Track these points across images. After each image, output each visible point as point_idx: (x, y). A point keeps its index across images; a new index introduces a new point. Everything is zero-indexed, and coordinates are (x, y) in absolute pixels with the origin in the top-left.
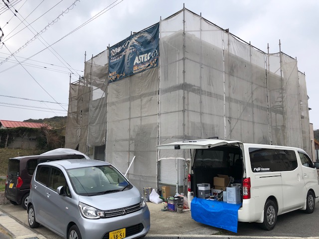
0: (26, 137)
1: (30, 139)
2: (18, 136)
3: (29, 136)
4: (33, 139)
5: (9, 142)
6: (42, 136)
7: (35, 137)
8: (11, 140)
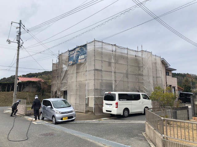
0: (31, 86)
1: (33, 87)
2: (27, 85)
3: (32, 85)
4: (35, 87)
5: (23, 89)
6: (39, 85)
7: (35, 86)
8: (24, 88)
